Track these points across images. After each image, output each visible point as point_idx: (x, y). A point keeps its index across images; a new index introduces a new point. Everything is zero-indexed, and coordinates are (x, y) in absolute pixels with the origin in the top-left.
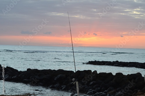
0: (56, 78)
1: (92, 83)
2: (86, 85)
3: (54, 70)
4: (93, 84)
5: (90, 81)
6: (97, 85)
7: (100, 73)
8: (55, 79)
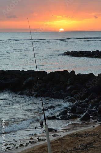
0: (25, 82)
1: (69, 88)
2: (62, 91)
3: (23, 71)
4: (71, 90)
5: (67, 86)
6: (75, 90)
7: (79, 75)
8: (24, 84)
